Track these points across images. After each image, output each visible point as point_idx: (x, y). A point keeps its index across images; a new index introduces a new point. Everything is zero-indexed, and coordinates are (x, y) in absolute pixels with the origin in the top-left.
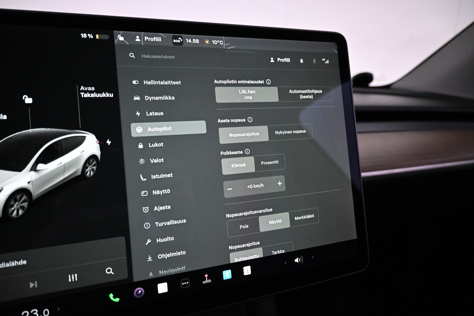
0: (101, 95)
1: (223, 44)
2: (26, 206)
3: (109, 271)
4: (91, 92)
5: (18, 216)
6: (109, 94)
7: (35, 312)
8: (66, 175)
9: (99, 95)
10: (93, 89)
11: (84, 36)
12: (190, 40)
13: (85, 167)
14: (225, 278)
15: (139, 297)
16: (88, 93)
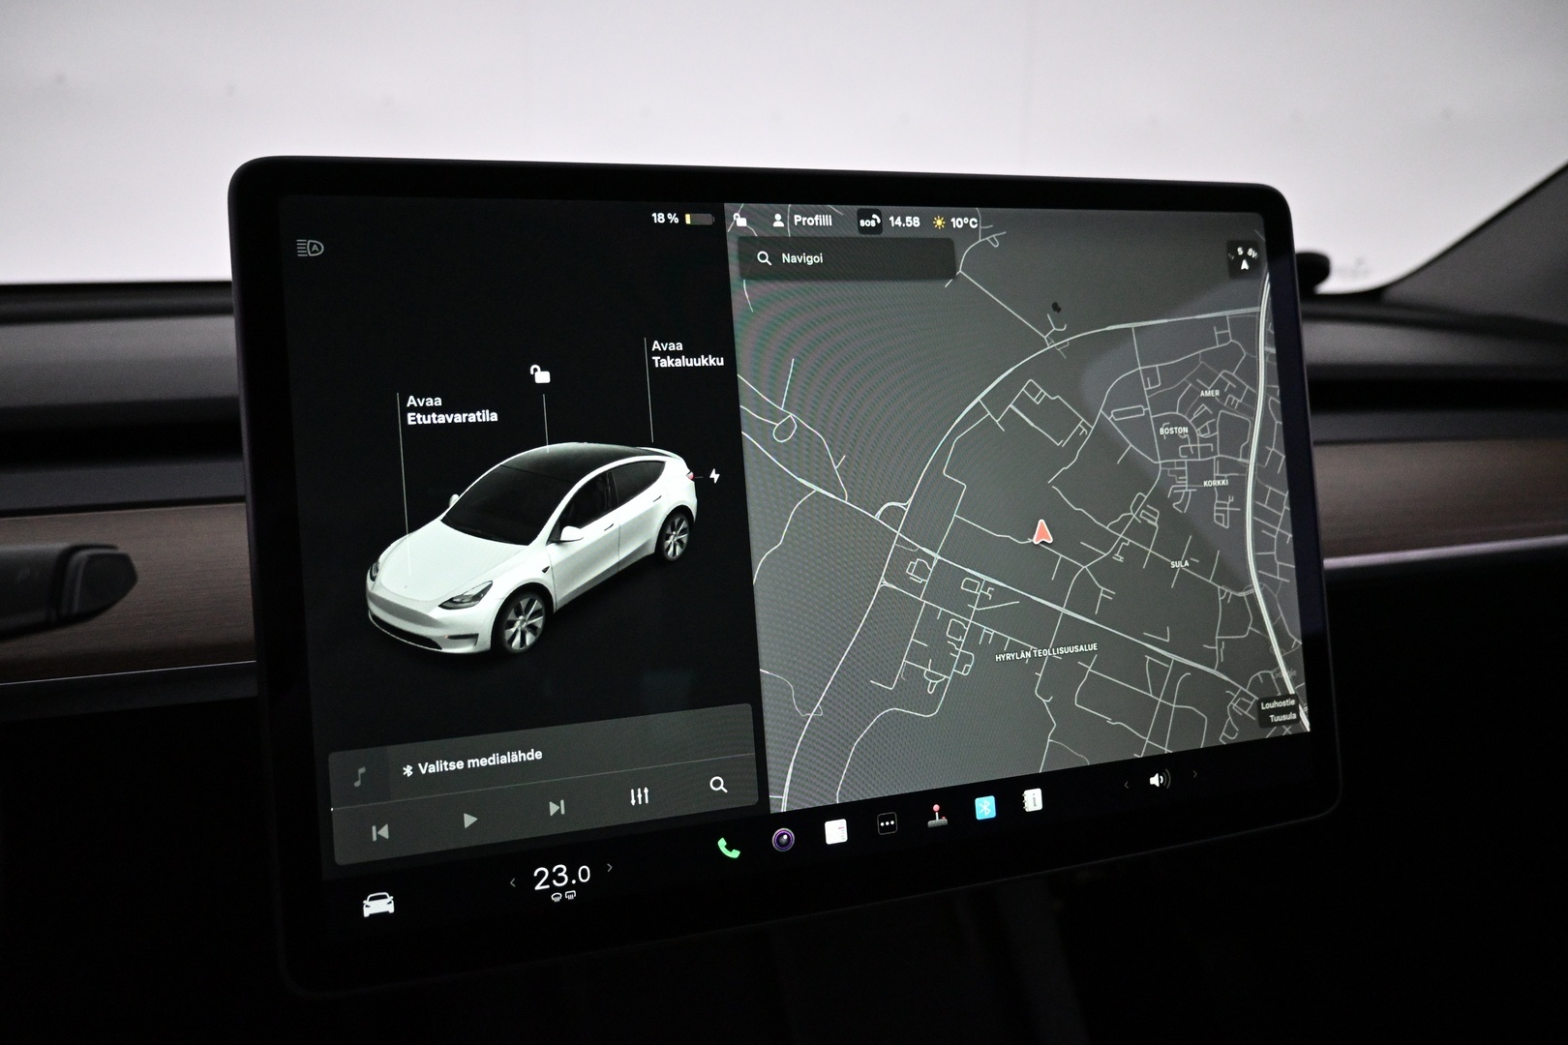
0: (697, 362)
1: (976, 226)
2: (540, 626)
3: (718, 785)
4: (675, 355)
5: (524, 648)
6: (714, 359)
7: (561, 870)
8: (623, 554)
10: (680, 347)
11: (659, 218)
12: (899, 218)
13: (663, 536)
14: (979, 817)
15: (784, 850)
16: (668, 357)
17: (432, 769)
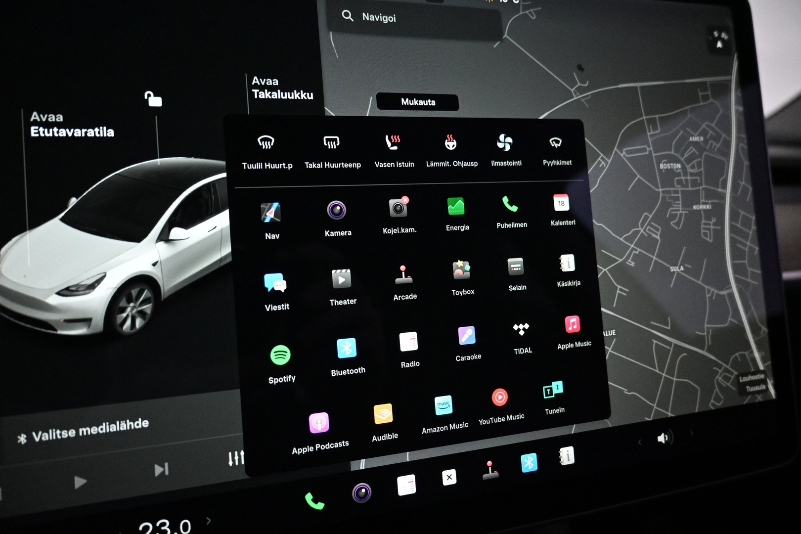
0: (291, 96)
1: (518, 1)
2: (149, 312)
4: (272, 89)
5: (134, 331)
6: (305, 94)
7: (164, 524)
8: (225, 252)
9: (286, 96)
10: (276, 82)
14: (524, 470)
15: (363, 501)
16: (266, 91)
17: (45, 437)
